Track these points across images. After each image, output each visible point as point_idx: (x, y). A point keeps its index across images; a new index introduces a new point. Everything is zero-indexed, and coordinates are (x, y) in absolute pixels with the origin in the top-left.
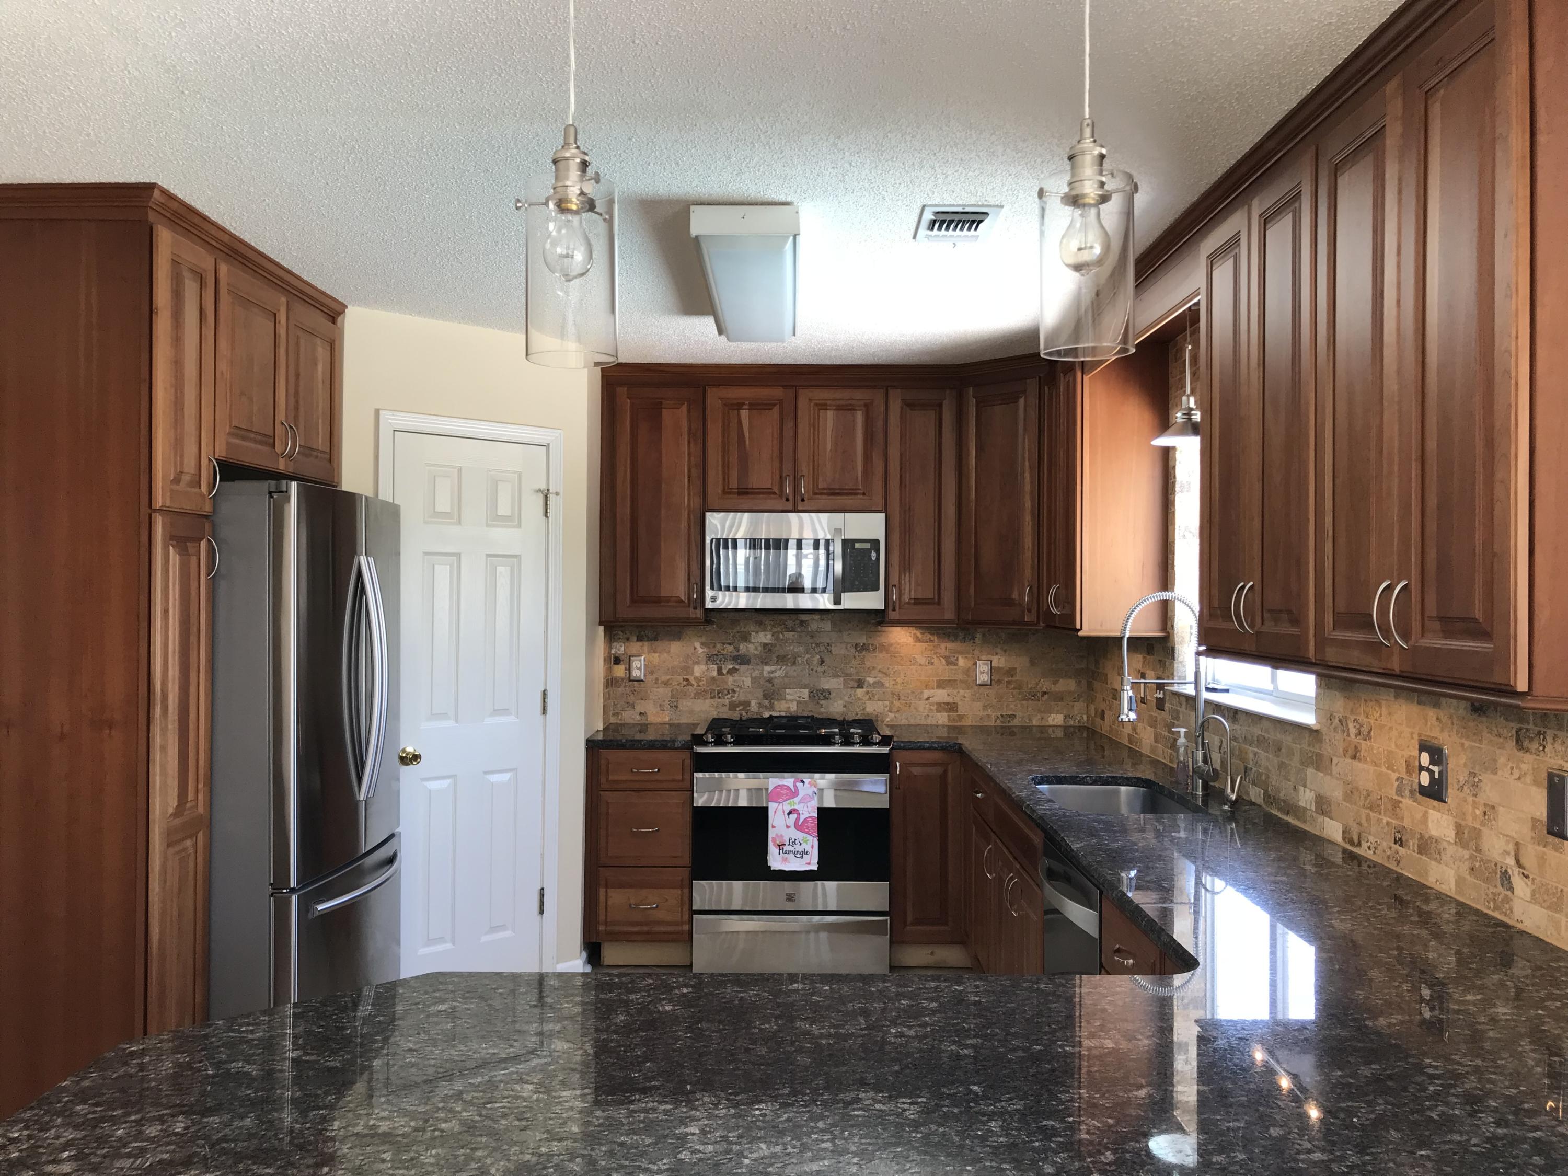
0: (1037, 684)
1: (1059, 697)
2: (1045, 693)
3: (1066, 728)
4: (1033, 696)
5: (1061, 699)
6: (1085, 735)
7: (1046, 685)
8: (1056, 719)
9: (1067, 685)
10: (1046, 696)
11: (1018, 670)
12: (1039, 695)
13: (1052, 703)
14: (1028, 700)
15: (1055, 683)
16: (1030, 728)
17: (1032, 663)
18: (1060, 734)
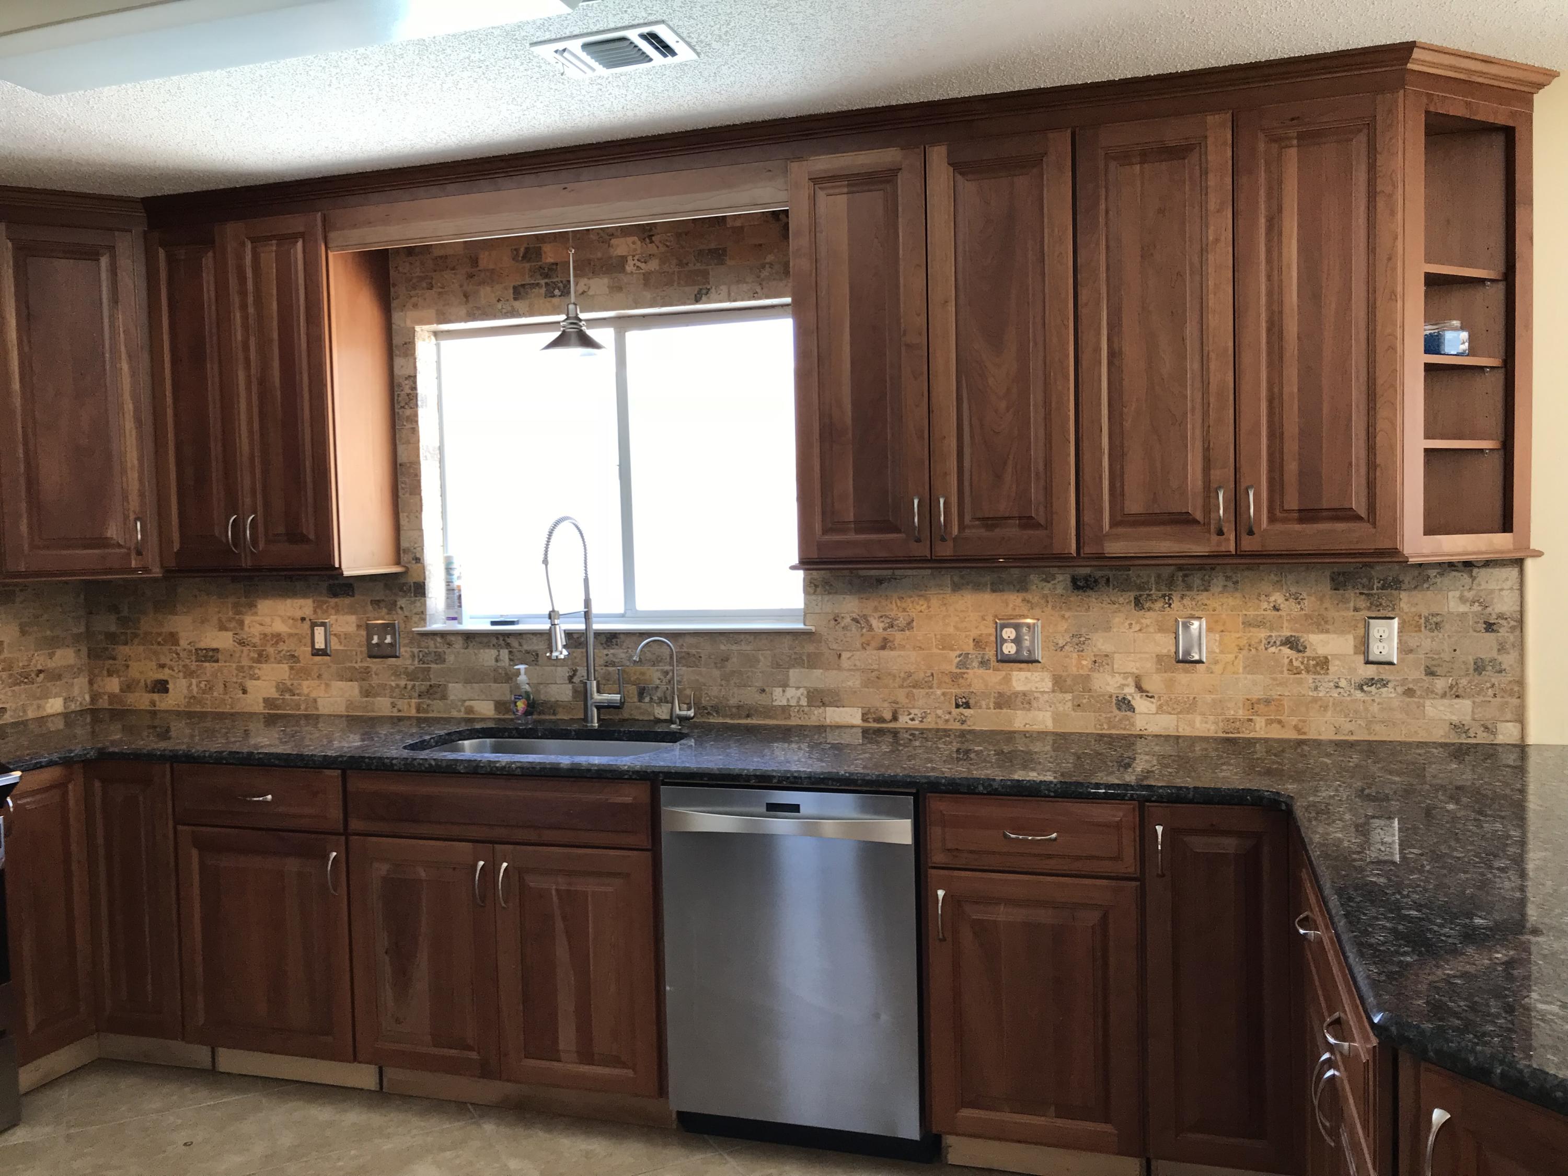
0: (30, 660)
1: (55, 676)
2: (40, 671)
3: (66, 716)
4: (25, 678)
5: (59, 677)
6: (88, 720)
7: (40, 660)
8: (55, 705)
9: (66, 657)
10: (42, 676)
11: (5, 645)
12: (33, 675)
13: (49, 684)
14: (19, 684)
15: (51, 656)
16: (24, 723)
17: (23, 633)
18: (61, 725)
